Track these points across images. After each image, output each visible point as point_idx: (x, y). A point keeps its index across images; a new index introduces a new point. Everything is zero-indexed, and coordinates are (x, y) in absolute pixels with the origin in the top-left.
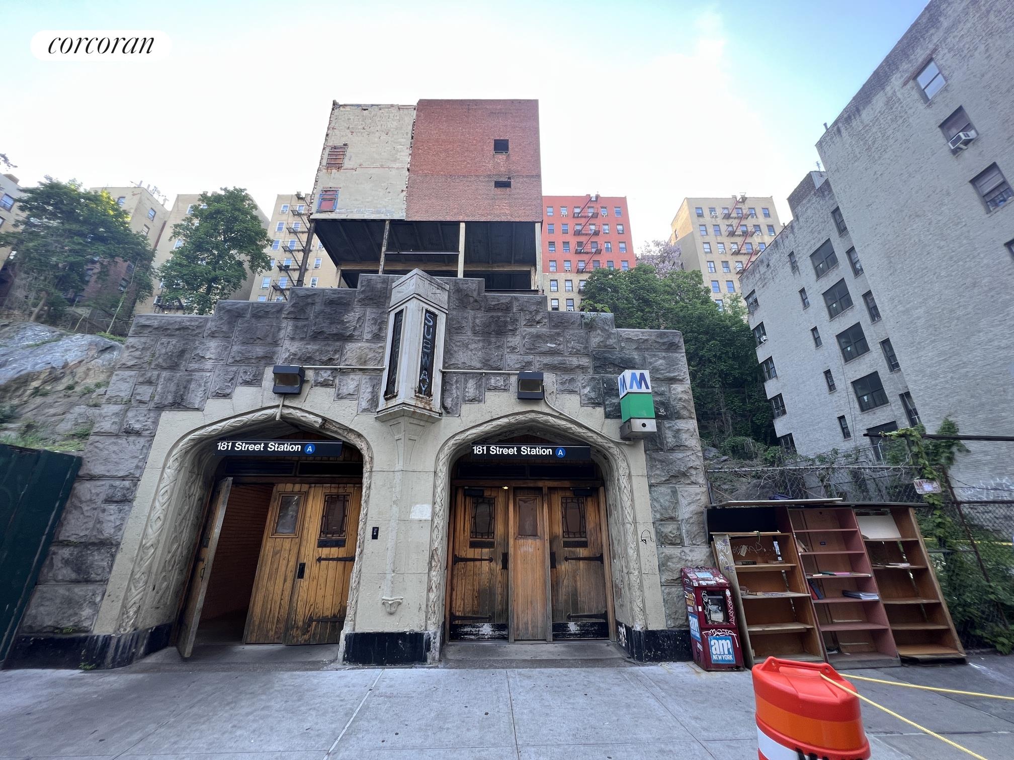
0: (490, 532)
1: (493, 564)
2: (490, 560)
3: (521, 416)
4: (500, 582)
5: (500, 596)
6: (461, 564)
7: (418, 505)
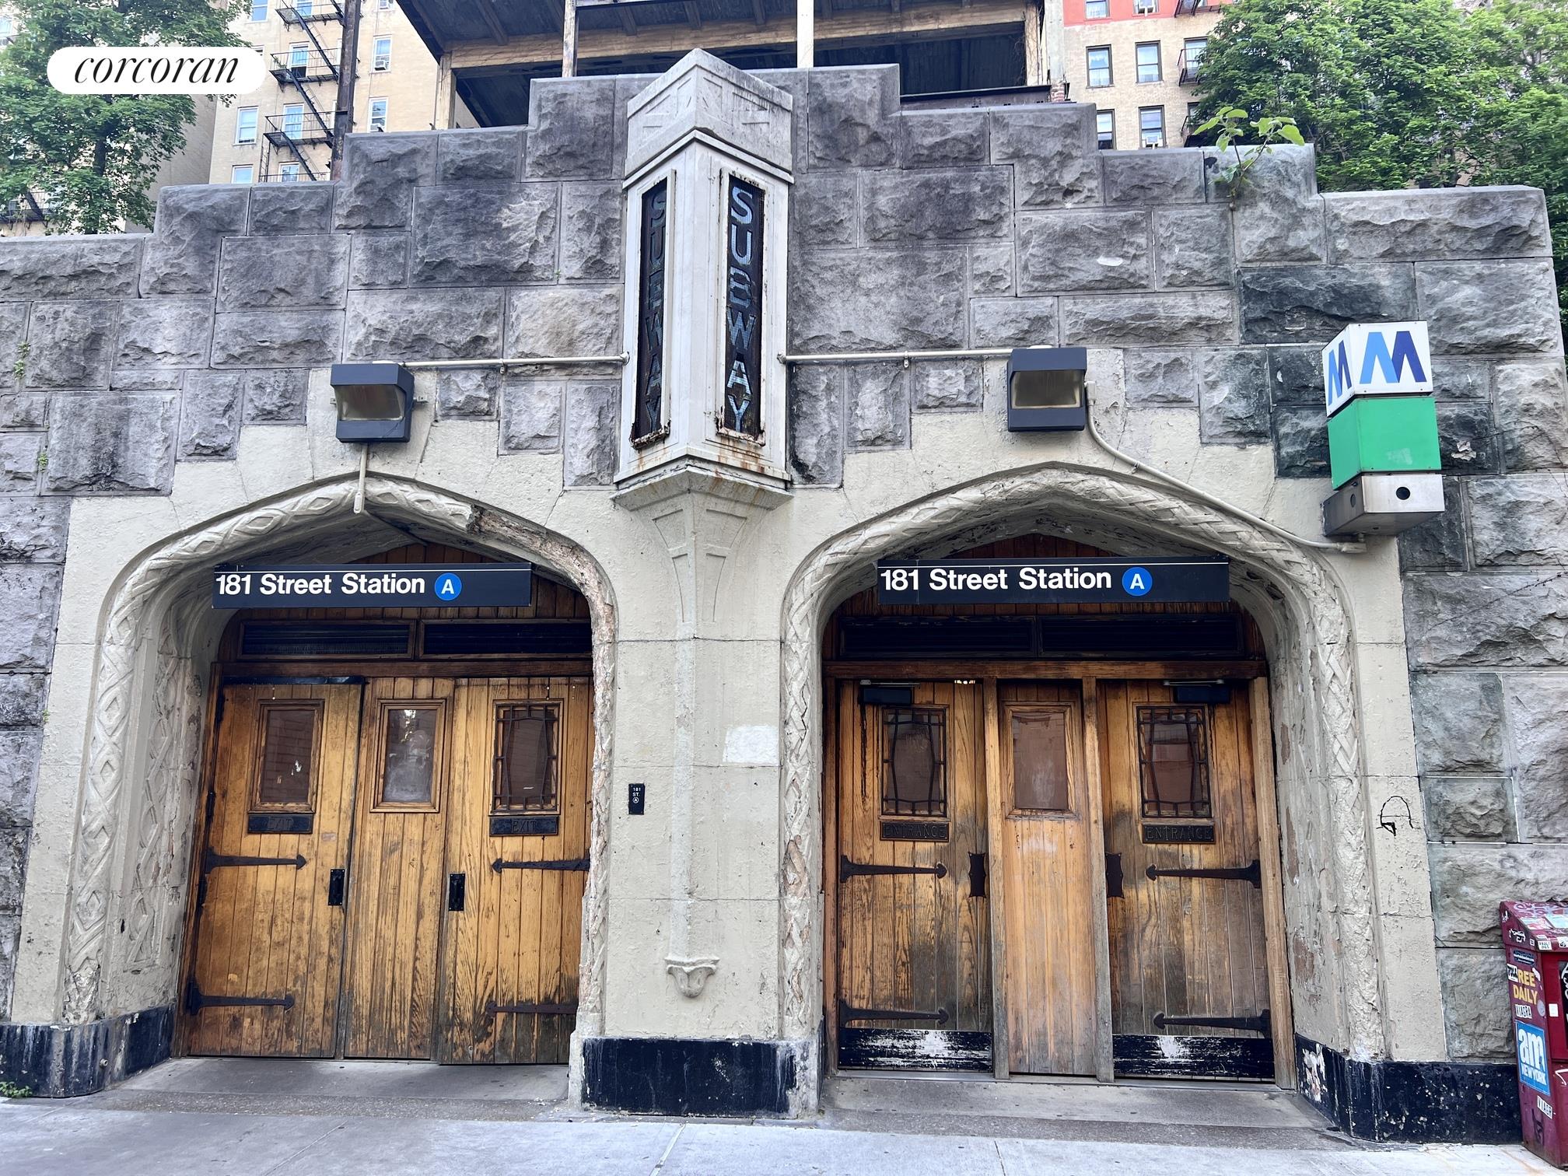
0: (936, 800)
1: (946, 883)
2: (939, 872)
3: (1018, 481)
4: (966, 928)
5: (967, 964)
6: (859, 882)
7: (740, 729)
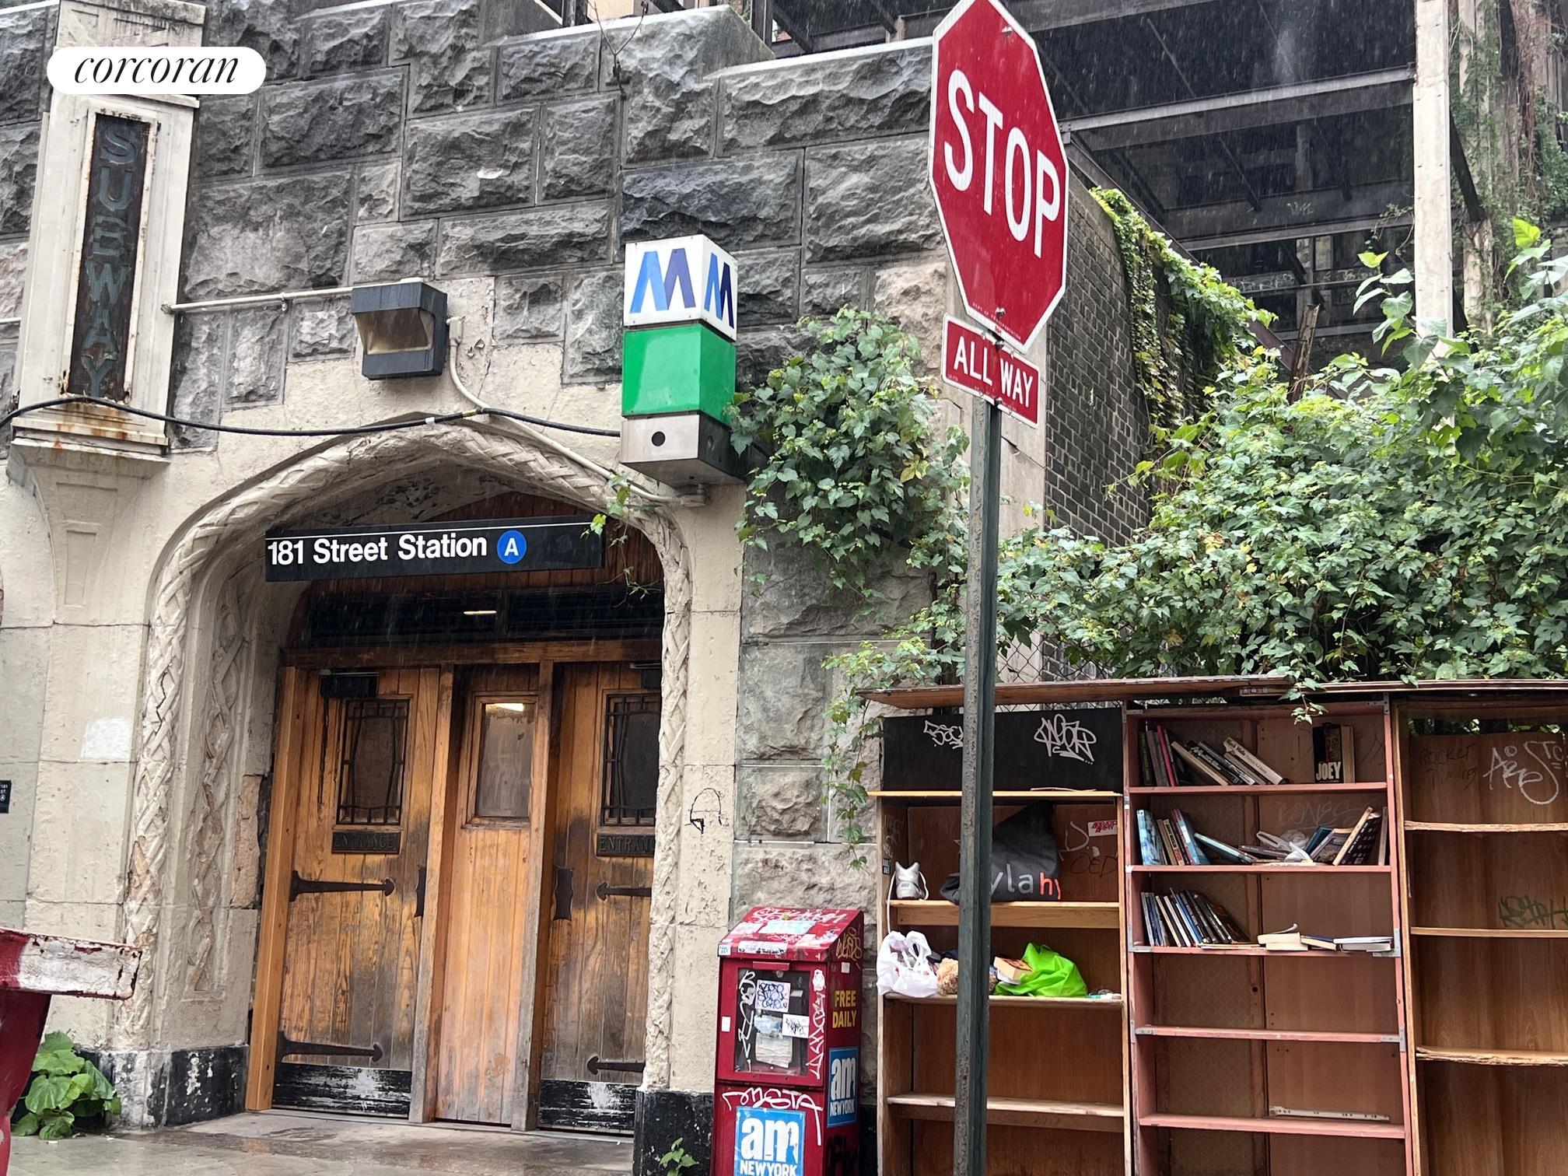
0: (391, 807)
1: (392, 900)
2: (387, 888)
3: (385, 435)
6: (307, 900)
7: (99, 722)
